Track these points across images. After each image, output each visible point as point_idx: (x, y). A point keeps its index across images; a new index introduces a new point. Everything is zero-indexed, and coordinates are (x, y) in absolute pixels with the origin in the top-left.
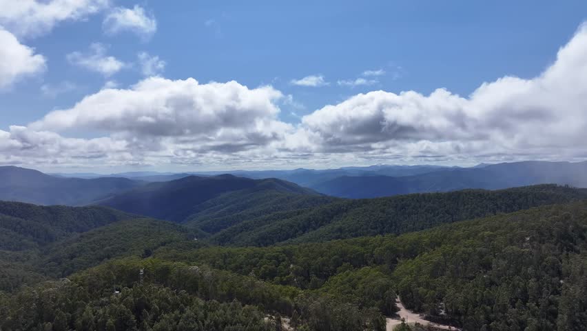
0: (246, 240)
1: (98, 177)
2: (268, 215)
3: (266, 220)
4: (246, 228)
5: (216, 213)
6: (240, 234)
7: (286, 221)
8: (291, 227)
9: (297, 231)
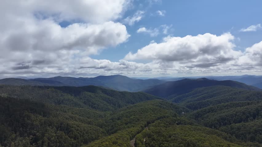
0: (211, 119)
1: (148, 79)
2: (227, 103)
3: (225, 107)
4: (212, 110)
5: (196, 98)
6: (208, 114)
7: (239, 109)
8: (244, 113)
9: (248, 117)
